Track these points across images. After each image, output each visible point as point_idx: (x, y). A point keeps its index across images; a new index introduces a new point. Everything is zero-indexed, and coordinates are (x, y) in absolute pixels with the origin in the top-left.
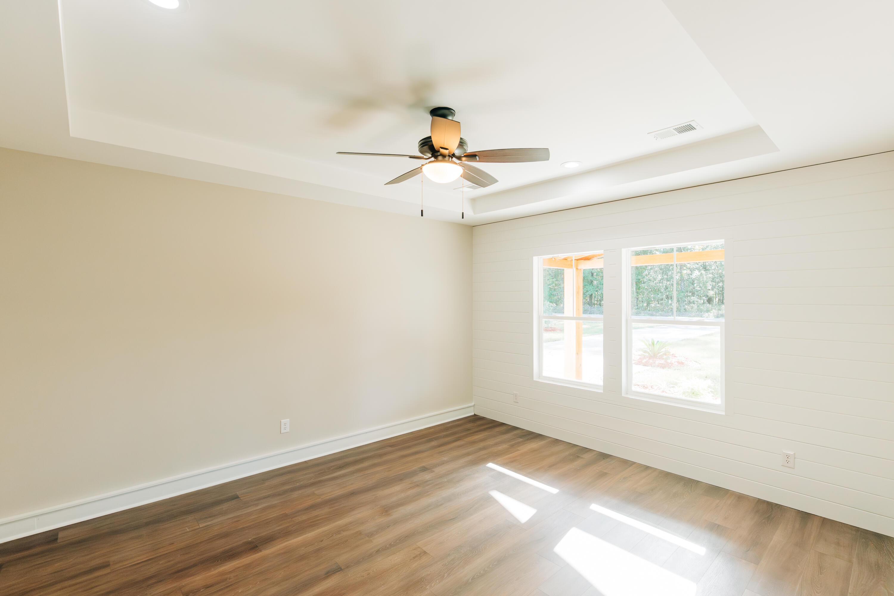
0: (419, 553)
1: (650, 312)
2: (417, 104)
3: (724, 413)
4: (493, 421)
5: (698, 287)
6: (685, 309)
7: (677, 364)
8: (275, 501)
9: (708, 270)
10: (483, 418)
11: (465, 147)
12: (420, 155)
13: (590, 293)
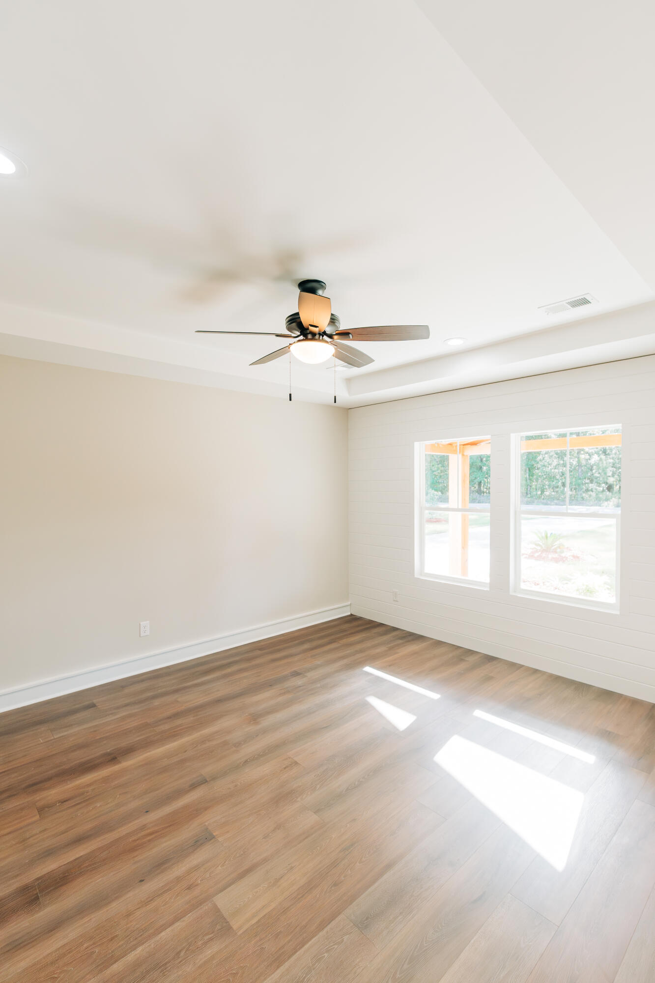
0: (290, 763)
1: (545, 501)
2: (284, 276)
3: (618, 613)
4: (371, 622)
5: (597, 473)
6: (582, 498)
7: (572, 558)
8: (135, 709)
9: (609, 454)
10: (360, 619)
11: (337, 324)
12: (288, 333)
13: (478, 479)
